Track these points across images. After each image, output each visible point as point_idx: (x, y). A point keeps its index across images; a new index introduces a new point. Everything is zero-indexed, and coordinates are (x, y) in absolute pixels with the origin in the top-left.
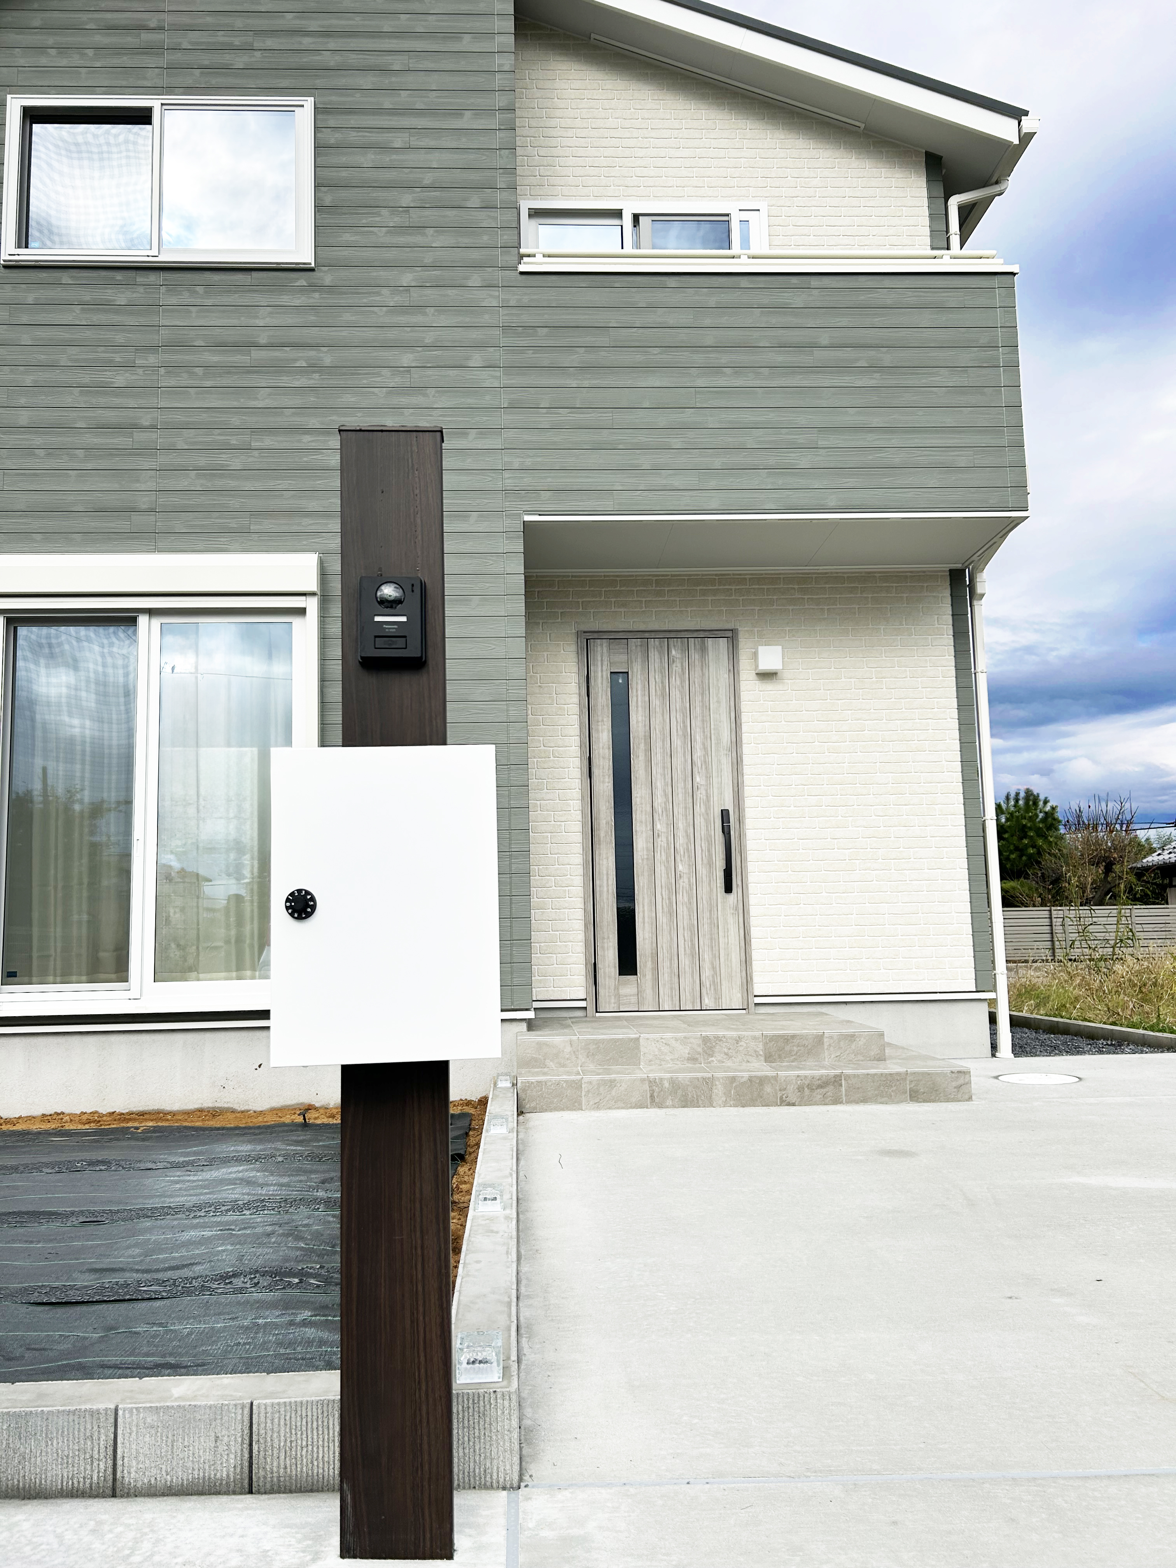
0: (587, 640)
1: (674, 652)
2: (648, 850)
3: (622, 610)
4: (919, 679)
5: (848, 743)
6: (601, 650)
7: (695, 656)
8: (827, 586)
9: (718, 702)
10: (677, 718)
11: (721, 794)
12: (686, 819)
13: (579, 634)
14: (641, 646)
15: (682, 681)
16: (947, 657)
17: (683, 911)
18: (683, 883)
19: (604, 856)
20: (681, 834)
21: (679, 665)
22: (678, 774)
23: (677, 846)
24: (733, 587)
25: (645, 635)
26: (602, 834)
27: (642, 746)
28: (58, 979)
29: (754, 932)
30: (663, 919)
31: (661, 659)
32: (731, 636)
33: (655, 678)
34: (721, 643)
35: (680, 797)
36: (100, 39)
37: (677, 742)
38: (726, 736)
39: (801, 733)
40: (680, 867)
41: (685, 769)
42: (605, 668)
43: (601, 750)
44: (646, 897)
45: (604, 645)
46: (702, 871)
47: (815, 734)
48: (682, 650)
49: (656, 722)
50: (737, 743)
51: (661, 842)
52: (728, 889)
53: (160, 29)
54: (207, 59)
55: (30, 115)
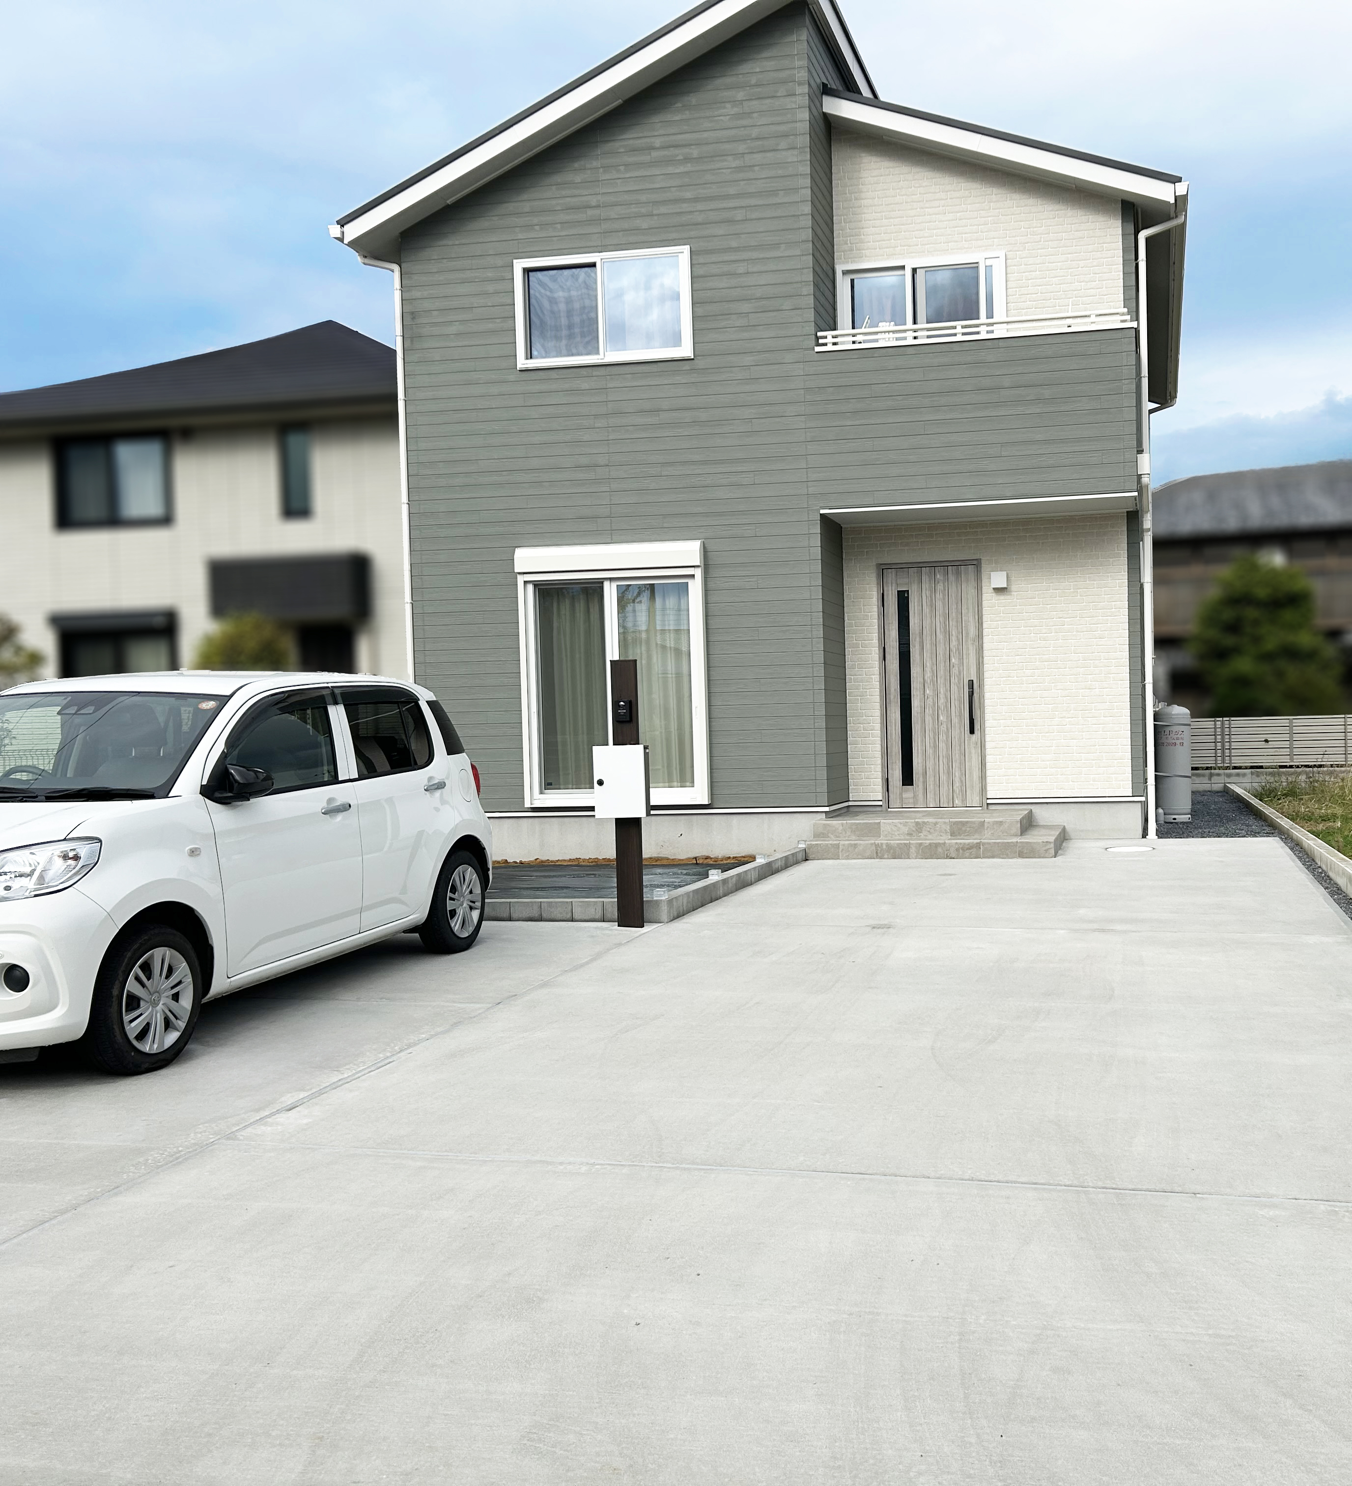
0: (883, 569)
1: (938, 576)
2: (921, 707)
3: (906, 548)
4: (1103, 589)
5: (1053, 634)
6: (890, 575)
7: (952, 578)
8: (1042, 527)
9: (967, 609)
10: (939, 620)
11: (968, 669)
12: (946, 687)
13: (879, 565)
14: (917, 572)
15: (944, 595)
16: (1123, 573)
17: (942, 745)
18: (943, 728)
19: (893, 711)
20: (942, 696)
21: (942, 585)
22: (940, 657)
23: (940, 704)
24: (979, 530)
25: (919, 566)
26: (892, 697)
27: (918, 639)
28: (574, 786)
29: (989, 758)
30: (930, 751)
31: (930, 581)
32: (977, 564)
33: (926, 593)
34: (970, 569)
35: (941, 673)
36: (563, 217)
37: (940, 636)
38: (973, 631)
39: (1022, 628)
40: (941, 718)
41: (945, 653)
42: (893, 588)
43: (891, 643)
44: (919, 737)
45: (893, 573)
46: (955, 720)
47: (1032, 628)
48: (944, 575)
49: (927, 623)
50: (980, 636)
51: (929, 702)
52: (972, 731)
53: (598, 206)
54: (626, 225)
55: (527, 271)
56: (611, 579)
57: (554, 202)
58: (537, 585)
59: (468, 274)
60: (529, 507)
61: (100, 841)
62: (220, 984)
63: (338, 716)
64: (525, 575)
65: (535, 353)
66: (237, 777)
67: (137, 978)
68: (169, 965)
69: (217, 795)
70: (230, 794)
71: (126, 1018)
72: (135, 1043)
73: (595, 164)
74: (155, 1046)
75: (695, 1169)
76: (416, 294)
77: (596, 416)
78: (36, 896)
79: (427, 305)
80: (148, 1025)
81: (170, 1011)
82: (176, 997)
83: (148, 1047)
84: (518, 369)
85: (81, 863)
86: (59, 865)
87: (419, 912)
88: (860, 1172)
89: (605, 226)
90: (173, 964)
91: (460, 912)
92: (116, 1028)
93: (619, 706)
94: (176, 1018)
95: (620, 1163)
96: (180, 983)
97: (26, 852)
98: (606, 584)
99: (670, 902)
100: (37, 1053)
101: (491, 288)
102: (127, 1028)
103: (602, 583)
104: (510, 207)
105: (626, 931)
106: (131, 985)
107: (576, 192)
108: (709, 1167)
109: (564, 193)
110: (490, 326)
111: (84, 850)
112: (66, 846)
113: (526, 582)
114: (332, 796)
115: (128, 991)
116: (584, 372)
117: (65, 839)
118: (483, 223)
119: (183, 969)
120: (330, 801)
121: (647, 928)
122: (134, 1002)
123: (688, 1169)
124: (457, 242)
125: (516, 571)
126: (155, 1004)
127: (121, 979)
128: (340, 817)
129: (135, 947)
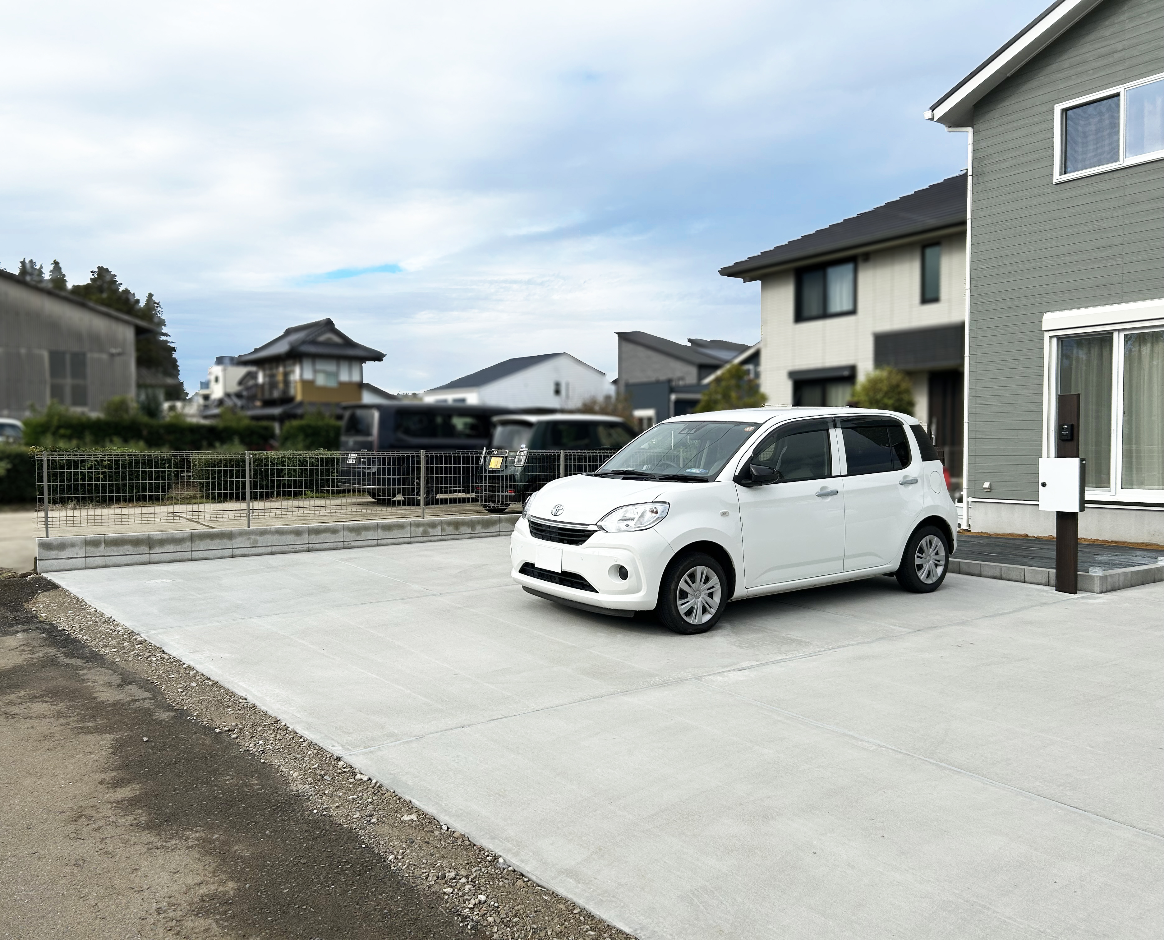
36: (1095, 64)
53: (1123, 49)
54: (1146, 58)
55: (1065, 111)
56: (1119, 330)
57: (1088, 55)
58: (1060, 339)
59: (1021, 123)
60: (1057, 282)
61: (669, 505)
62: (740, 591)
63: (836, 437)
64: (1050, 332)
65: (1068, 170)
66: (754, 473)
67: (686, 582)
68: (706, 575)
69: (743, 482)
70: (750, 482)
71: (679, 603)
72: (684, 617)
73: (1122, 18)
74: (697, 620)
75: (949, 769)
76: (983, 144)
77: (1114, 208)
78: (635, 531)
79: (990, 151)
80: (692, 608)
81: (706, 602)
82: (711, 595)
83: (691, 620)
84: (1054, 183)
85: (658, 515)
86: (649, 516)
87: (893, 563)
88: (1077, 806)
89: (1128, 63)
90: (709, 575)
91: (926, 567)
92: (673, 606)
93: (1063, 428)
94: (710, 607)
95: (900, 750)
96: (713, 587)
97: (633, 507)
98: (1115, 335)
99: (1103, 578)
100: (633, 613)
101: (1036, 129)
102: (679, 608)
103: (1112, 333)
104: (1054, 67)
105: (1060, 595)
106: (682, 585)
107: (1105, 43)
108: (959, 770)
109: (1097, 46)
110: (1035, 156)
111: (660, 508)
112: (652, 506)
113: (1051, 337)
114: (825, 485)
115: (680, 588)
116: (1106, 176)
117: (652, 502)
118: (1033, 83)
119: (715, 580)
120: (823, 488)
121: (1079, 595)
122: (684, 595)
123: (944, 767)
124: (1013, 102)
125: (1043, 329)
126: (697, 597)
127: (676, 581)
128: (829, 499)
129: (685, 564)
